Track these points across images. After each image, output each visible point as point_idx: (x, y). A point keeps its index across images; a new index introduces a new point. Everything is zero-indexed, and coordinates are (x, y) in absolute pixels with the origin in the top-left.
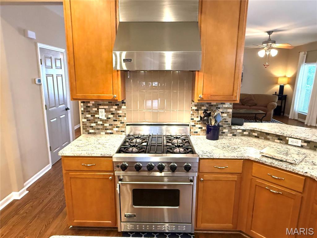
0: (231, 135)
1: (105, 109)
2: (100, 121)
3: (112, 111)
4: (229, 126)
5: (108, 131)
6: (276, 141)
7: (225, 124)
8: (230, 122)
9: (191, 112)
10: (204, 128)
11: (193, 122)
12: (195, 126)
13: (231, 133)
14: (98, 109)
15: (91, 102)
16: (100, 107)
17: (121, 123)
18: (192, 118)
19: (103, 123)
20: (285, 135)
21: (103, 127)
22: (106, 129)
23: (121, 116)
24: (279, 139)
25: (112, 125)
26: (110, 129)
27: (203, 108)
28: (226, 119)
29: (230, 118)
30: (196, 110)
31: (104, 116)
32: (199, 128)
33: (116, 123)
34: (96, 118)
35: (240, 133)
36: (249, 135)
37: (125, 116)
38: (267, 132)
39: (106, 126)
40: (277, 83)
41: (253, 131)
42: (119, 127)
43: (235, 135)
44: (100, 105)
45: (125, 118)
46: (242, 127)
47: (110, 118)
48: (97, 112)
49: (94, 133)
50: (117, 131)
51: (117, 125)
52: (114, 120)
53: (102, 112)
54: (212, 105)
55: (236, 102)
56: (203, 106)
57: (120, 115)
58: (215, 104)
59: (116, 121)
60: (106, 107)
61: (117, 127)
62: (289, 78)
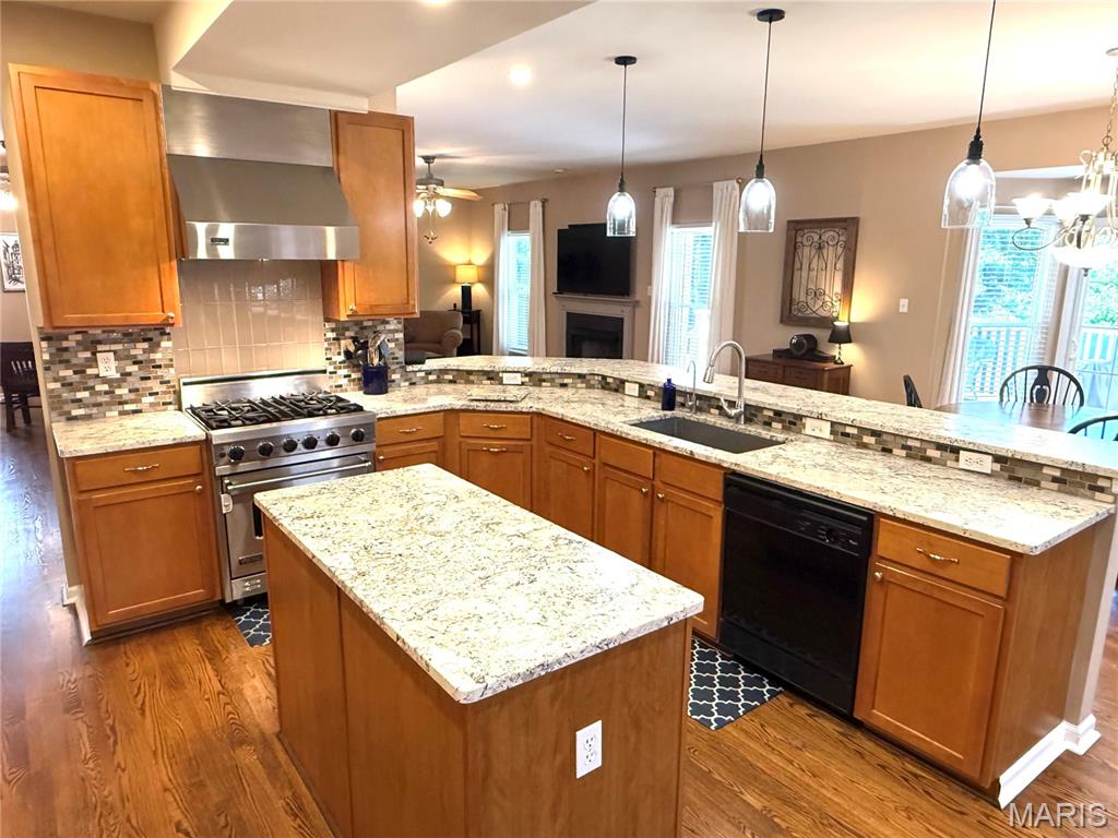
0: (407, 383)
1: (115, 352)
2: (104, 383)
3: (135, 356)
4: (401, 367)
5: (128, 407)
6: (484, 382)
7: (393, 363)
8: (402, 360)
9: (326, 345)
10: (354, 376)
11: (330, 364)
12: (335, 373)
13: (406, 380)
14: (94, 354)
15: (70, 337)
16: (100, 348)
17: (161, 383)
18: (329, 356)
19: (110, 387)
20: (497, 369)
21: (113, 398)
22: (121, 403)
23: (160, 367)
24: (489, 379)
25: (137, 390)
26: (132, 402)
27: (348, 334)
28: (393, 353)
29: (400, 350)
30: (334, 339)
31: (114, 370)
32: (345, 376)
33: (149, 384)
34: (91, 377)
35: (422, 378)
36: (438, 381)
37: (172, 366)
38: (469, 368)
39: (121, 395)
40: (454, 281)
41: (446, 371)
42: (157, 393)
43: (414, 384)
44: (100, 342)
45: (172, 371)
46: (424, 367)
47: (130, 374)
48: (93, 362)
49: (88, 417)
50: (152, 405)
51: (151, 388)
52: (143, 379)
53: (106, 361)
54: (365, 328)
55: (415, 316)
56: (348, 329)
57: (158, 363)
58: (370, 323)
59: (149, 378)
60: (118, 347)
61: (151, 394)
62: (479, 267)
